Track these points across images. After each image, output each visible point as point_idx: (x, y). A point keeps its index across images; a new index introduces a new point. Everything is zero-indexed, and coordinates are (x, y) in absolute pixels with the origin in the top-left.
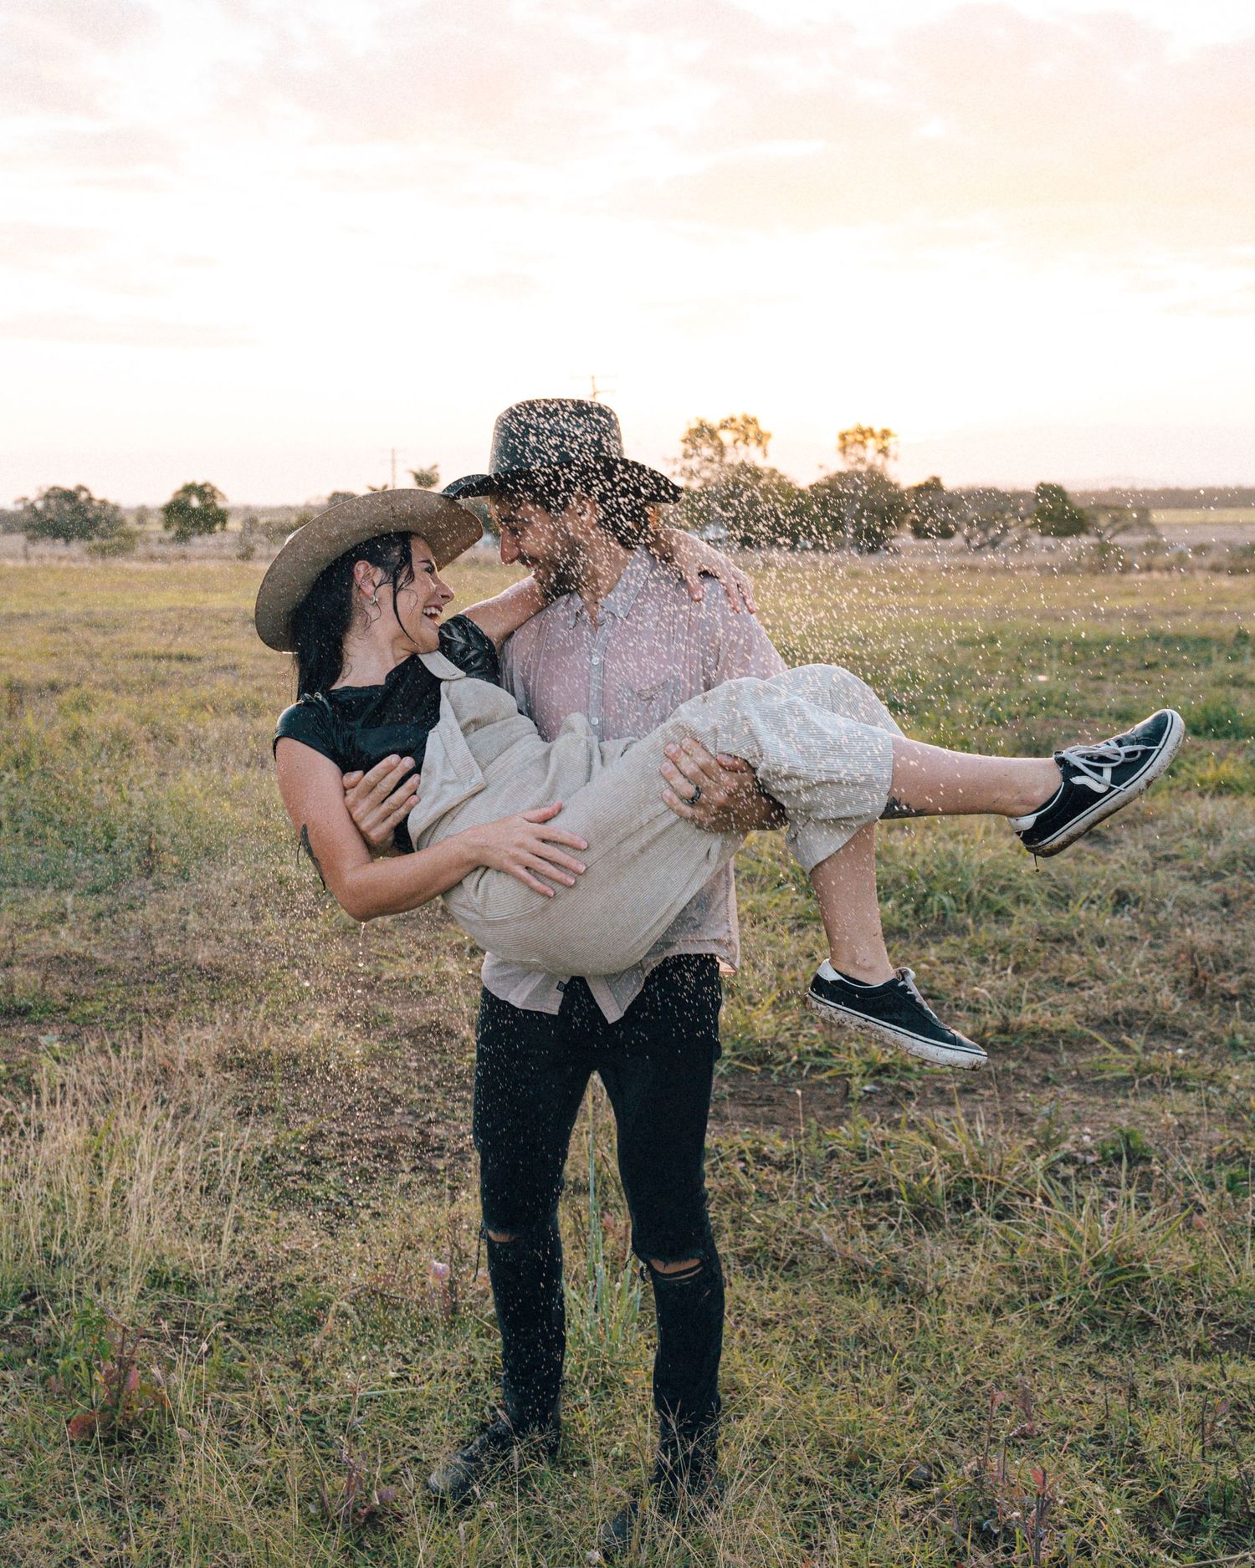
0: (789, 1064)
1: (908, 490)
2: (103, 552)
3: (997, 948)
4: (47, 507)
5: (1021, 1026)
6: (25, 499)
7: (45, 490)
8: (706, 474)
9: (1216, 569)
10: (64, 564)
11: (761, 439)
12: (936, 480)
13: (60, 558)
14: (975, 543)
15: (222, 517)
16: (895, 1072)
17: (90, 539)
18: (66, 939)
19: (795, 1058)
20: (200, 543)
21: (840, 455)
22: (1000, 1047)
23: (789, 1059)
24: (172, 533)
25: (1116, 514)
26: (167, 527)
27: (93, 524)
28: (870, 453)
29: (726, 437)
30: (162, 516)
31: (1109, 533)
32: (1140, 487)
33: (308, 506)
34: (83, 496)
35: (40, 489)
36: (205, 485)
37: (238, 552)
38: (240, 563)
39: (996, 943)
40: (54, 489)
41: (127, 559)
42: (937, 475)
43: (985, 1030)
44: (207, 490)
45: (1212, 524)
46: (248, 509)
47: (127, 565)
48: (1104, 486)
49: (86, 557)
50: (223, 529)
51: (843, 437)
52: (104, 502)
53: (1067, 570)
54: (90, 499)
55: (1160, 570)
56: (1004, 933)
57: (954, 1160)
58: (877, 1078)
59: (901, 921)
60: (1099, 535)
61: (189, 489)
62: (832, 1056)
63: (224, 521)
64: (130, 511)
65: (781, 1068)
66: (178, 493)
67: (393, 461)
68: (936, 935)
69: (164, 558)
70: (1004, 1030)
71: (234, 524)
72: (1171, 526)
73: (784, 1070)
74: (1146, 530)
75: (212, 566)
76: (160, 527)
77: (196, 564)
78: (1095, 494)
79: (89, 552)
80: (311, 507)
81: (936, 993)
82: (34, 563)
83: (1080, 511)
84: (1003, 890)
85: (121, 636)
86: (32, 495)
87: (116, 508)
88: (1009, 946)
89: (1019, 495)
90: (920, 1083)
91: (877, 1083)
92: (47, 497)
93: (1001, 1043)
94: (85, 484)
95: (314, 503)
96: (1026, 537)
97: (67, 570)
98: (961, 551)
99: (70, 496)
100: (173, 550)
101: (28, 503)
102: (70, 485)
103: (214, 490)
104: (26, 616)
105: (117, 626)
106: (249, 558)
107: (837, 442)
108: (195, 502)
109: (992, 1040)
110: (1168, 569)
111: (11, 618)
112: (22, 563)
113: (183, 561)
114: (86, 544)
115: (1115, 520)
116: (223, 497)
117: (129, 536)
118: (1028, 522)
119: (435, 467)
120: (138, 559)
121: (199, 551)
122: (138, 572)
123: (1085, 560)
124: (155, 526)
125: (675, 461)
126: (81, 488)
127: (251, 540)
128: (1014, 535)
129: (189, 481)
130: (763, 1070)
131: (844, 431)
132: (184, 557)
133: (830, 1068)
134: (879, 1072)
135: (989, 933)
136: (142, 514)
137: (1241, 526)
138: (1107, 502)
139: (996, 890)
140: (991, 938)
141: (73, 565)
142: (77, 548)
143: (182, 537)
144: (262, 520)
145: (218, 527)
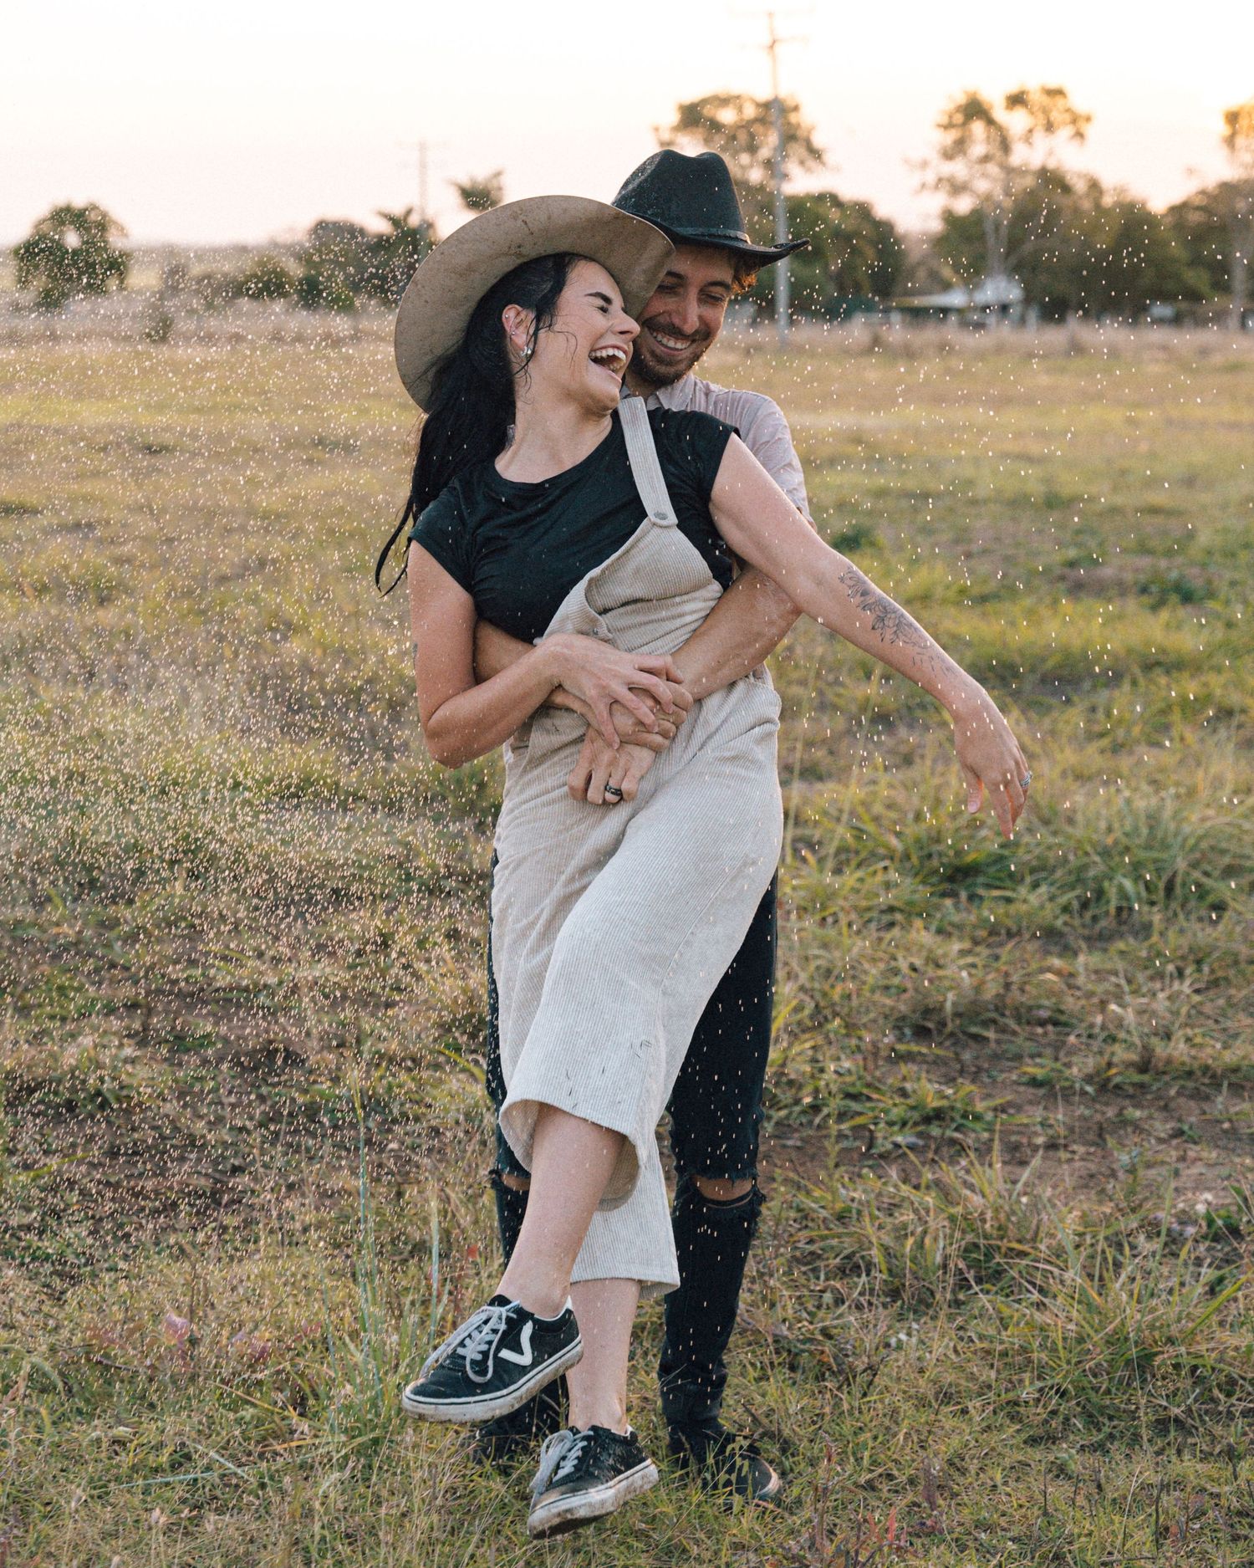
0: (797, 1109)
3: (1191, 957)
5: (1169, 1061)
8: (982, 186)
11: (1078, 123)
15: (118, 265)
16: (953, 1120)
19: (807, 1100)
20: (79, 312)
21: (1224, 151)
22: (1131, 1091)
24: (31, 294)
26: (23, 282)
29: (1016, 122)
30: (13, 262)
36: (88, 208)
37: (146, 328)
38: (147, 346)
39: (1191, 949)
43: (1110, 1065)
44: (93, 216)
46: (170, 252)
50: (123, 287)
51: (1233, 118)
56: (1204, 935)
57: (967, 1223)
58: (921, 1128)
59: (1056, 917)
61: (65, 216)
62: (869, 1099)
63: (123, 273)
65: (783, 1113)
66: (43, 220)
67: (423, 166)
68: (1100, 940)
69: (16, 339)
70: (1144, 1067)
71: (143, 279)
73: (787, 1117)
76: (9, 283)
77: (70, 348)
81: (1063, 1018)
88: (1209, 954)
91: (920, 1135)
93: (1134, 1085)
95: (285, 238)
103: (104, 215)
106: (163, 339)
107: (1223, 129)
108: (72, 240)
109: (1118, 1079)
113: (48, 343)
116: (122, 230)
119: (498, 174)
121: (76, 326)
125: (924, 164)
127: (170, 305)
129: (61, 201)
131: (1233, 107)
132: (52, 336)
133: (860, 1114)
134: (927, 1120)
139: (1216, 873)
140: (1184, 942)
143: (50, 301)
144: (196, 270)
145: (113, 284)
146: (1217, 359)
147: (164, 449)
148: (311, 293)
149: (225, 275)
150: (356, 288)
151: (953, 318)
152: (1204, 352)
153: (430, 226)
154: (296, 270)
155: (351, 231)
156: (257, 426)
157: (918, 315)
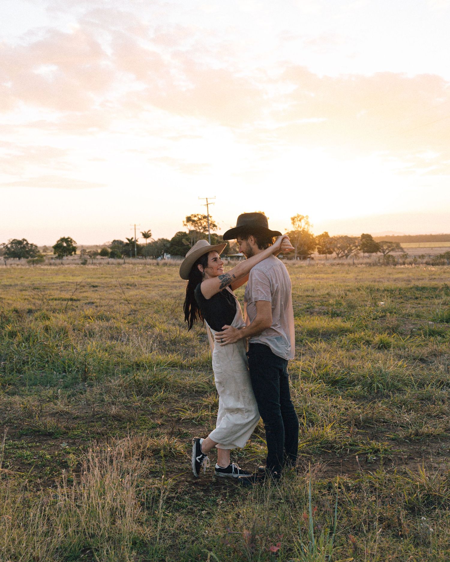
1: (317, 237)
2: (34, 262)
4: (12, 247)
5: (423, 433)
6: (4, 244)
7: (11, 240)
9: (427, 264)
10: (19, 267)
12: (326, 233)
13: (18, 265)
14: (340, 255)
15: (74, 249)
17: (27, 258)
18: (60, 406)
20: (67, 259)
21: (292, 225)
23: (341, 448)
24: (57, 255)
25: (390, 245)
26: (55, 253)
27: (28, 252)
28: (303, 224)
30: (53, 250)
31: (387, 251)
32: (396, 235)
33: (105, 245)
34: (25, 242)
35: (9, 240)
36: (68, 238)
37: (81, 262)
38: (82, 265)
40: (14, 240)
41: (42, 265)
42: (327, 232)
43: (411, 434)
44: (69, 240)
45: (422, 248)
46: (82, 246)
47: (42, 267)
48: (384, 235)
49: (27, 264)
50: (75, 254)
51: (293, 219)
52: (32, 245)
53: (375, 264)
54: (27, 244)
55: (408, 264)
56: (404, 397)
58: (376, 454)
60: (384, 252)
61: (63, 240)
62: (356, 446)
63: (75, 251)
64: (40, 247)
66: (59, 241)
67: (135, 229)
68: (378, 398)
69: (55, 264)
70: (417, 434)
71: (78, 252)
72: (408, 249)
73: (340, 452)
74: (400, 250)
75: (73, 267)
76: (52, 253)
77: (66, 266)
78: (381, 238)
79: (29, 262)
80: (106, 245)
82: (9, 267)
83: (377, 243)
84: (399, 381)
85: (48, 292)
86: (7, 242)
87: (36, 246)
89: (356, 238)
90: (393, 456)
91: (376, 456)
92: (12, 243)
93: (417, 440)
94: (26, 238)
95: (107, 244)
96: (358, 253)
97: (21, 269)
98: (335, 259)
99: (20, 242)
100: (58, 261)
101: (5, 245)
102: (20, 239)
103: (71, 240)
104: (11, 285)
105: (45, 288)
106: (85, 264)
107: (291, 221)
108: (65, 245)
110: (411, 263)
111: (5, 286)
112: (4, 267)
113: (62, 266)
114: (26, 260)
115: (389, 247)
116: (75, 242)
117: (42, 257)
118: (359, 248)
119: (149, 231)
120: (46, 265)
121: (68, 262)
122: (47, 270)
123: (381, 261)
124: (51, 253)
126: (24, 240)
127: (85, 257)
128: (354, 252)
129: (62, 237)
130: (333, 452)
131: (293, 217)
132: (62, 264)
133: (357, 450)
134: (376, 452)
135: (398, 397)
136: (45, 249)
137: (432, 248)
138: (385, 240)
139: (396, 381)
141: (22, 267)
142: (23, 261)
143: (60, 257)
144: (87, 251)
145: (73, 253)
146: (297, 266)
147: (96, 286)
148: (113, 255)
149: (94, 251)
150: (122, 253)
151: (240, 258)
152: (294, 264)
153: (137, 241)
154: (110, 250)
155: (121, 242)
156: (114, 281)
157: (232, 257)
